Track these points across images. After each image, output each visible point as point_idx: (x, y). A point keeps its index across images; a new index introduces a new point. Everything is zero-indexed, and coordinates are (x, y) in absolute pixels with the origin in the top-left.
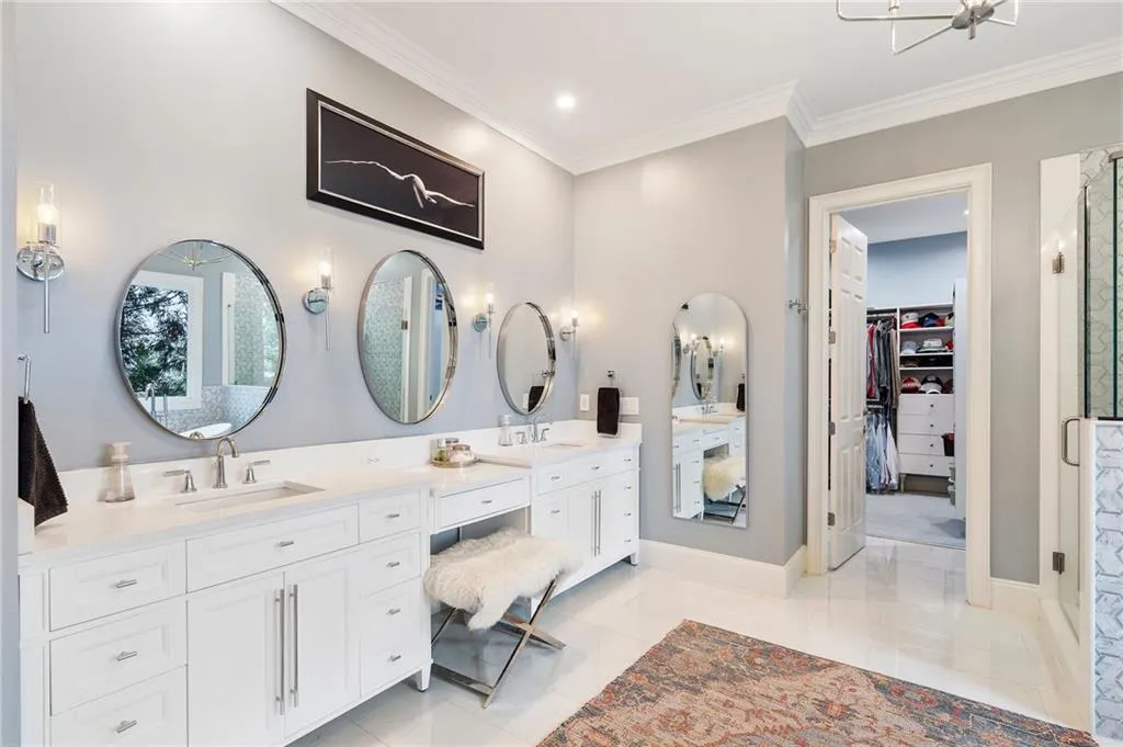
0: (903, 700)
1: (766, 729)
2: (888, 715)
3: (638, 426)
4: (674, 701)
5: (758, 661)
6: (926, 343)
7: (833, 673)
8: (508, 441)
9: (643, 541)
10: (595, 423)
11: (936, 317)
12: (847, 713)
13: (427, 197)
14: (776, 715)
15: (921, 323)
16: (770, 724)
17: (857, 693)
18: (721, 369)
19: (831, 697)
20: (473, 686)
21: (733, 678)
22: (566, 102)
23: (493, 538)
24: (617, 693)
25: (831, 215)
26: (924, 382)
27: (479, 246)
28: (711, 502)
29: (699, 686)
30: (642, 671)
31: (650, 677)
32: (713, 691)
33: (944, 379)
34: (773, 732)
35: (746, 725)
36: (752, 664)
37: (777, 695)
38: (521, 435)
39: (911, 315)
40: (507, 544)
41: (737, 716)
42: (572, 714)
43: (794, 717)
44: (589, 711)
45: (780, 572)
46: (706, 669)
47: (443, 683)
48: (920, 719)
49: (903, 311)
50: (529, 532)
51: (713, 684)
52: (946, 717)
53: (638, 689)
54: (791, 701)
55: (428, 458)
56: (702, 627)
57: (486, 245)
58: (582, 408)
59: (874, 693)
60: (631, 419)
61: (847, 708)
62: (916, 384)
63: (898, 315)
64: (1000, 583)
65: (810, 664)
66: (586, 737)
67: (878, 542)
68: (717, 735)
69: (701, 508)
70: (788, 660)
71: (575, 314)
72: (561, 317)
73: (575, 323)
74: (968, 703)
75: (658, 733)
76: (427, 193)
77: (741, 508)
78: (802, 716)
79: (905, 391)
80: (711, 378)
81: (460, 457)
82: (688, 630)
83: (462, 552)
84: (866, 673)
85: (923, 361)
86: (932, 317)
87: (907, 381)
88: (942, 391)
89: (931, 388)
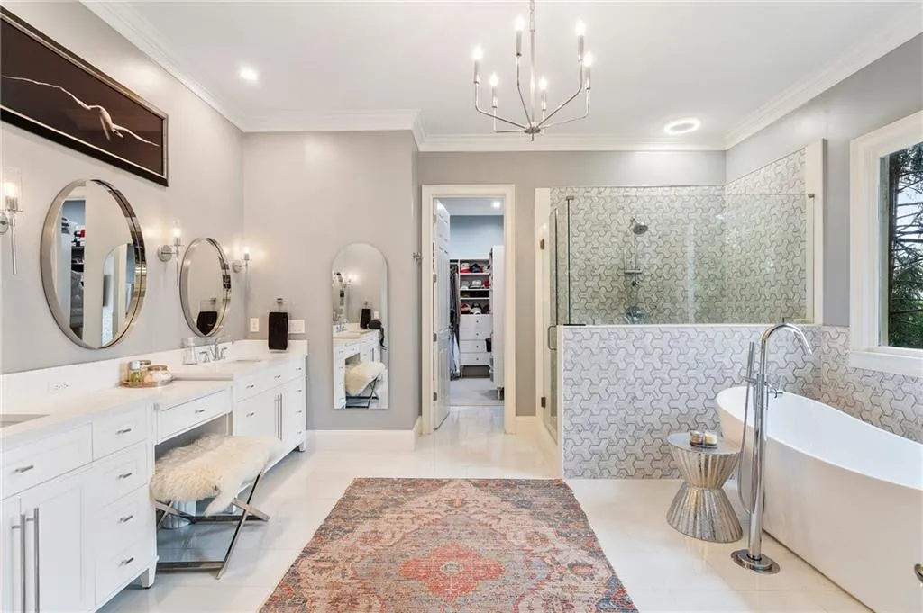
0: (488, 488)
1: (425, 524)
2: (482, 497)
3: (305, 342)
4: (366, 527)
5: (409, 490)
6: (474, 282)
7: (451, 485)
8: (193, 361)
9: (309, 432)
10: (267, 341)
11: (479, 267)
12: (463, 502)
13: (114, 130)
14: (428, 515)
15: (471, 270)
16: (426, 520)
17: (467, 492)
18: (348, 298)
19: (453, 497)
20: (202, 567)
21: (397, 503)
22: (249, 74)
23: (201, 443)
24: (324, 535)
25: (434, 199)
26: (473, 307)
27: (164, 183)
28: (351, 397)
29: (378, 514)
30: (337, 517)
31: (344, 519)
32: (388, 514)
33: (483, 305)
34: (429, 524)
35: (413, 526)
36: (406, 493)
37: (425, 505)
38: (204, 355)
39: (467, 264)
40: (217, 446)
41: (407, 523)
42: (296, 558)
43: (439, 514)
44: (307, 552)
45: (409, 435)
46: (379, 503)
47: (168, 576)
48: (497, 495)
49: (462, 262)
50: (231, 433)
51: (387, 510)
52: (508, 490)
53: (339, 528)
54: (434, 505)
55: (118, 381)
56: (368, 480)
57: (170, 182)
58: (252, 330)
59: (474, 489)
60: (299, 337)
61: (463, 500)
62: (468, 308)
63: (459, 264)
64: (521, 418)
65: (438, 483)
66: (313, 567)
67: (456, 408)
68: (398, 536)
69: (344, 402)
70: (426, 485)
71: (247, 250)
72: (235, 251)
73: (247, 258)
74: (516, 481)
75: (361, 548)
76: (114, 127)
77: (372, 400)
78: (442, 512)
79: (464, 313)
80: (342, 304)
81: (159, 376)
82: (359, 484)
83: (176, 459)
84: (467, 480)
85: (472, 294)
86: (477, 266)
87: (464, 306)
88: (483, 312)
89: (477, 310)
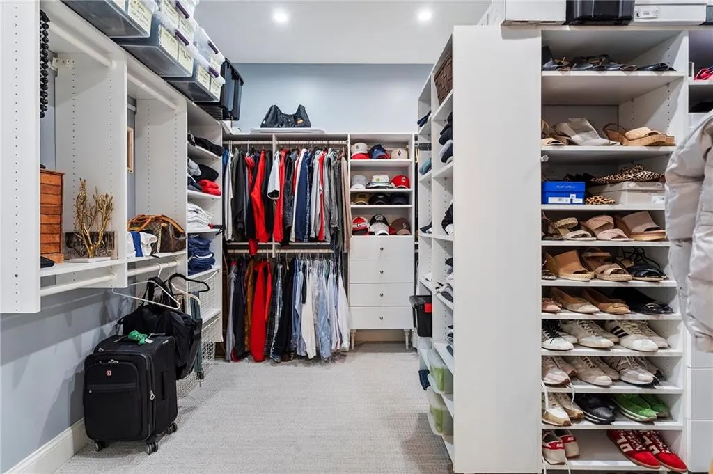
6: (375, 178)
11: (383, 150)
15: (369, 154)
26: (373, 221)
33: (392, 218)
39: (362, 144)
49: (354, 141)
62: (366, 224)
63: (348, 144)
79: (356, 232)
85: (373, 198)
86: (379, 147)
87: (358, 220)
88: (392, 231)
89: (380, 228)
